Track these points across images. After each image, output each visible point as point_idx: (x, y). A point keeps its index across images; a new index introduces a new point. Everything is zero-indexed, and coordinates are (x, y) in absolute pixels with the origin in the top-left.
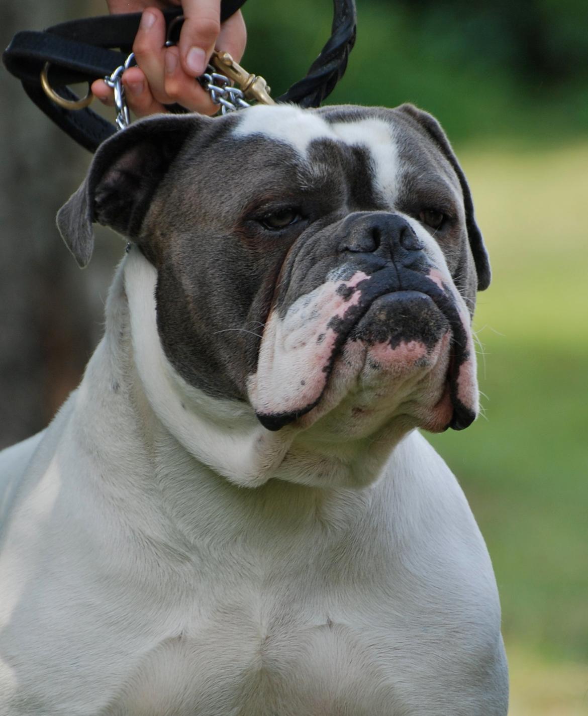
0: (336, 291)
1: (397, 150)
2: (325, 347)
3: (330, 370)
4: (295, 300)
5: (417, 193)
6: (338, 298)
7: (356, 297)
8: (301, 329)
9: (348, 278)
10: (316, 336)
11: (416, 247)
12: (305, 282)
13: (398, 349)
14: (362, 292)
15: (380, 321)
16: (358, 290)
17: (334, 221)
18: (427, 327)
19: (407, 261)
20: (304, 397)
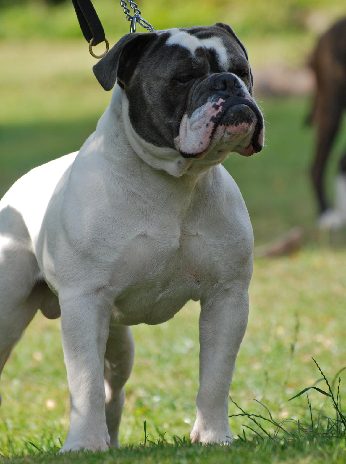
0: (212, 106)
1: (226, 49)
2: (210, 129)
3: (211, 137)
4: (194, 110)
5: (236, 65)
6: (214, 109)
7: (220, 109)
8: (198, 122)
9: (217, 101)
10: (205, 124)
11: (239, 87)
12: (199, 102)
13: (238, 126)
14: (222, 107)
15: (231, 116)
16: (221, 105)
17: (206, 78)
18: (249, 117)
19: (238, 93)
20: (202, 148)
